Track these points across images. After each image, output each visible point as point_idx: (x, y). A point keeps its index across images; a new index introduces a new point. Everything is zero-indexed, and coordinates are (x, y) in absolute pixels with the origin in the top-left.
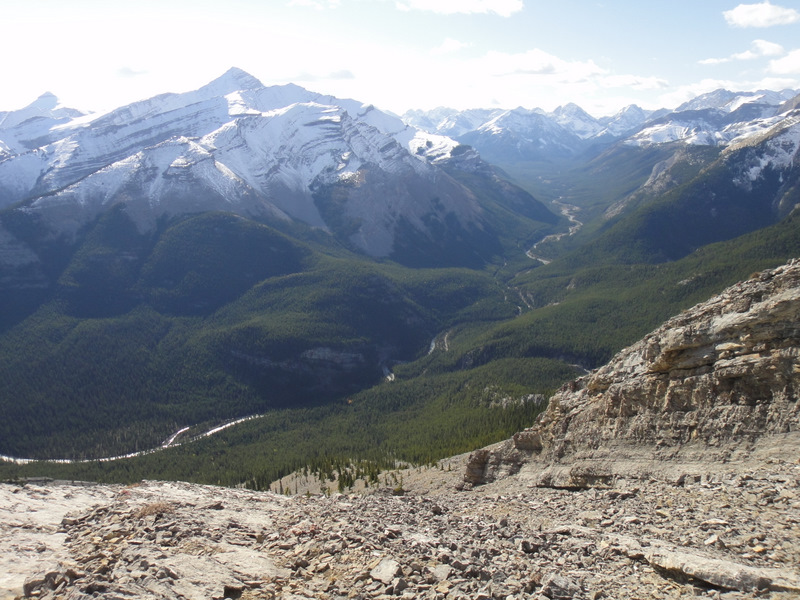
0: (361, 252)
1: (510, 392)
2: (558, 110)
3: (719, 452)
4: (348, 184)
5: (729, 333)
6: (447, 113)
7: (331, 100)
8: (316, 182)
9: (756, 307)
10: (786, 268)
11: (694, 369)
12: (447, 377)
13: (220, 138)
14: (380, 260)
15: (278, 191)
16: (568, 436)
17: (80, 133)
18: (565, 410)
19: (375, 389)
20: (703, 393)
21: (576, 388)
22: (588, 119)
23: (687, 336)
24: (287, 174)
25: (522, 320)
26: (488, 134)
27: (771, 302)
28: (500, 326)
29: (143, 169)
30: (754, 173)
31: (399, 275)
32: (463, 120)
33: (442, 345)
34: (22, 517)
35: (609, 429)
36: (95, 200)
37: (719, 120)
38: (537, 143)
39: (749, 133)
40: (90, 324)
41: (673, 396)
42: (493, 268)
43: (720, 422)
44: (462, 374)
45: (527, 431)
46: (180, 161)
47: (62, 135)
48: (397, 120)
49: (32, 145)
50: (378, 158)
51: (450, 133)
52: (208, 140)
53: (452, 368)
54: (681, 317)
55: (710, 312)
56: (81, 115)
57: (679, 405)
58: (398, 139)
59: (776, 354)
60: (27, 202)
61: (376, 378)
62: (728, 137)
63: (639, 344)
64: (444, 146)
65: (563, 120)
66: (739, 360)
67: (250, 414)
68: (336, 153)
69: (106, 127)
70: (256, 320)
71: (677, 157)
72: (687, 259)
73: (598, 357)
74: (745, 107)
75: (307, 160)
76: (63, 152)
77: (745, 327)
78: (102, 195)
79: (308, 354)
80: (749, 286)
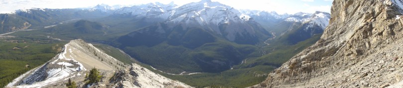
0: (228, 39)
1: (259, 73)
2: (271, 12)
3: (303, 83)
4: (226, 24)
5: (304, 59)
6: (248, 10)
7: (225, 5)
8: (220, 23)
9: (308, 54)
10: (312, 46)
11: (298, 67)
12: (245, 69)
13: (201, 12)
14: (232, 42)
15: (211, 24)
16: (272, 83)
17: (177, 9)
18: (272, 77)
19: (228, 71)
20: (300, 71)
21: (274, 72)
22: (278, 15)
23: (296, 60)
24: (214, 21)
25: (263, 57)
26: (257, 16)
27: (310, 53)
28: (258, 58)
29: (186, 17)
30: (307, 28)
31: (236, 45)
32: (252, 13)
33: (245, 62)
34: (157, 80)
35: (281, 81)
36: (177, 22)
37: (301, 18)
38: (267, 19)
39: (306, 20)
40: (171, 47)
41: (294, 73)
42: (257, 45)
43: (303, 77)
44: (249, 69)
45: (263, 82)
46: (193, 16)
47: (173, 9)
48: (238, 11)
49: (168, 11)
50: (233, 19)
51: (249, 15)
52: (199, 12)
53: (246, 67)
54: (295, 56)
55: (300, 55)
56: (177, 6)
57: (295, 75)
58: (238, 15)
59: (312, 62)
60: (165, 22)
61: (229, 68)
62: (303, 21)
63: (287, 63)
64: (247, 18)
65: (272, 14)
66: (306, 64)
67: (199, 72)
68: (224, 17)
69: (181, 8)
70: (203, 52)
71: (294, 24)
72: (296, 45)
73: (279, 65)
74: (305, 16)
75: (218, 18)
76: (173, 12)
77: (306, 58)
78: (178, 22)
79: (214, 61)
80: (307, 50)
